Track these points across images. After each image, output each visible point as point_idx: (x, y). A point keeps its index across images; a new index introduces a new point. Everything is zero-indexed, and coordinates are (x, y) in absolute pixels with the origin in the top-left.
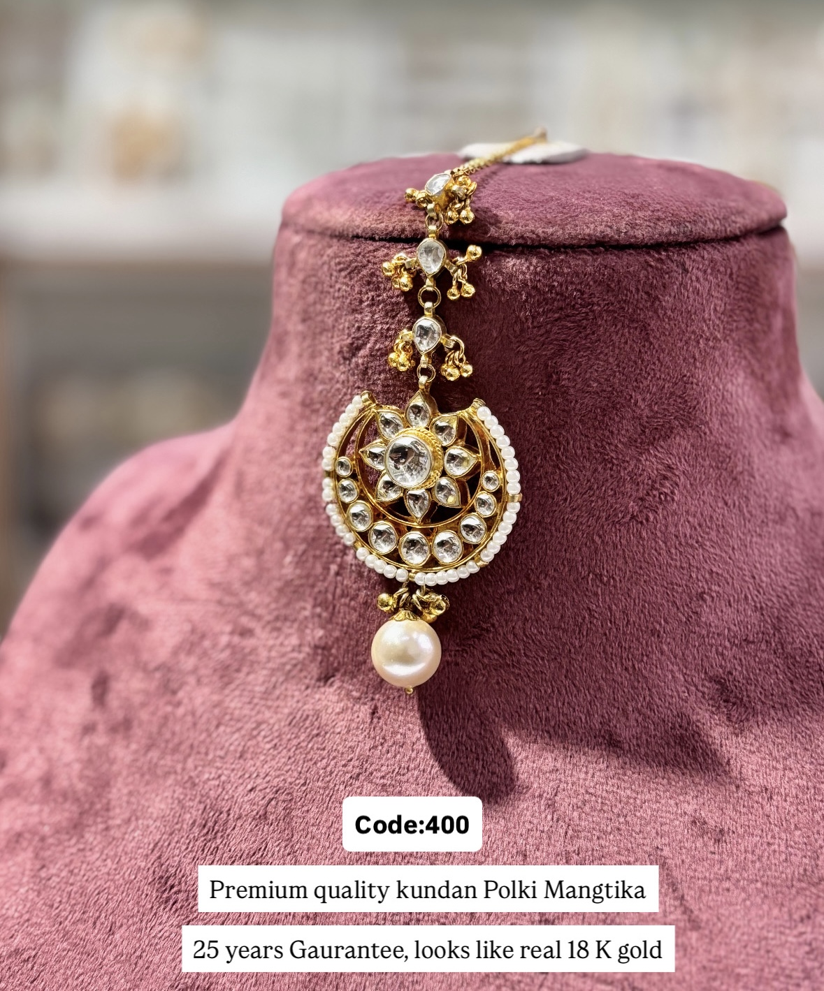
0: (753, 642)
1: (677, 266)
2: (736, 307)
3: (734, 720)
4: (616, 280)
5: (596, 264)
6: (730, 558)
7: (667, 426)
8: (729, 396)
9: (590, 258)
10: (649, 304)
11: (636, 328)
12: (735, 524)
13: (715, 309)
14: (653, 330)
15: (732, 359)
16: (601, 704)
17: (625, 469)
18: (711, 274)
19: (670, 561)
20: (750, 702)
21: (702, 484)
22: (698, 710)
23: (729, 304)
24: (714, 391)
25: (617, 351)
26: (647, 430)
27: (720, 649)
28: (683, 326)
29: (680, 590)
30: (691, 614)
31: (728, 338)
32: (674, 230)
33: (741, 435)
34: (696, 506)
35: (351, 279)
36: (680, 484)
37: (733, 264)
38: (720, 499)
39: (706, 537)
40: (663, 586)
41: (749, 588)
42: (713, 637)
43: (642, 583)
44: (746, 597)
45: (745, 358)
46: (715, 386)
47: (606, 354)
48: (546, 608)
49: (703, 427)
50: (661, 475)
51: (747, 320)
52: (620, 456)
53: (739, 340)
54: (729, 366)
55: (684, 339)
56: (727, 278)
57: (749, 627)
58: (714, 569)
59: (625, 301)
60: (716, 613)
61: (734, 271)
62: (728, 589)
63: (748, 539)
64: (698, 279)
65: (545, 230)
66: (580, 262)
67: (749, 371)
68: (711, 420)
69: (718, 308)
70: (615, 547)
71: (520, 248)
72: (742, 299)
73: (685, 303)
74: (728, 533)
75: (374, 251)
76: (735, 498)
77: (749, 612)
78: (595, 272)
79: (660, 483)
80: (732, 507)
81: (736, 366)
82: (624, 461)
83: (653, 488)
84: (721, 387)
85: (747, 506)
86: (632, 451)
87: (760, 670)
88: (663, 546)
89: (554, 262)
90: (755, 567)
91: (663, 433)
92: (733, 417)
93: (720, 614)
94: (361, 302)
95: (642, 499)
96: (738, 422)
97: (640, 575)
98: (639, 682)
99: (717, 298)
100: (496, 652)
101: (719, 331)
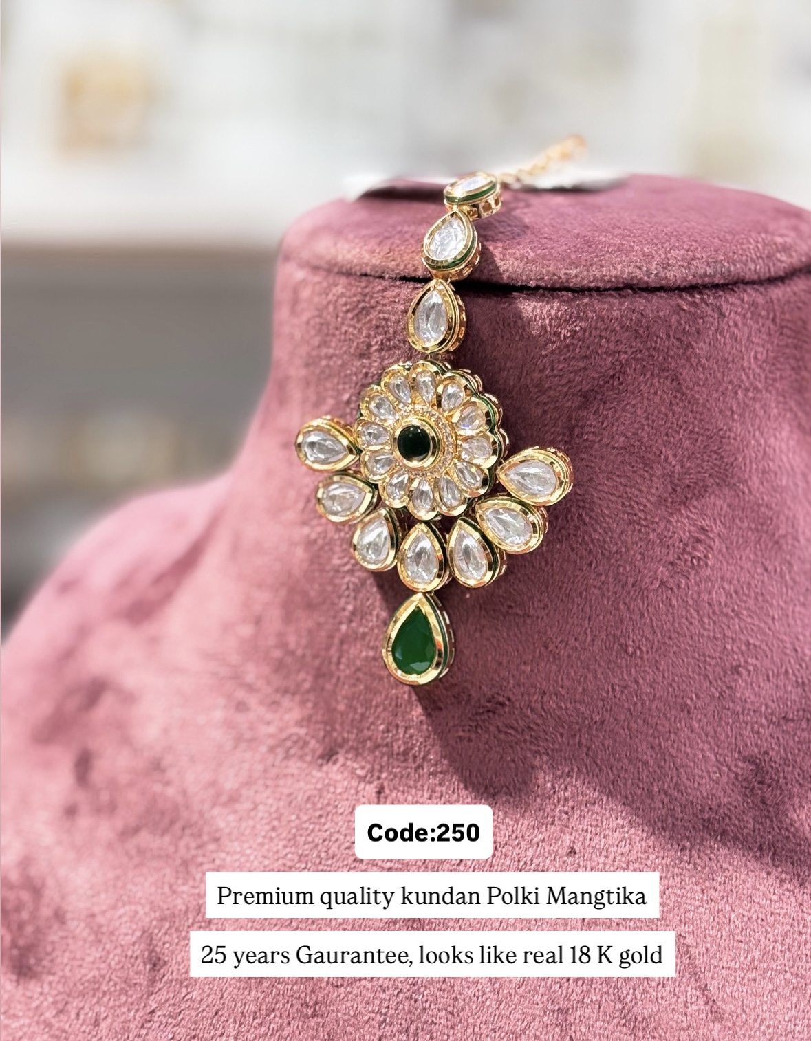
0: (793, 720)
1: (713, 310)
2: (780, 354)
3: (768, 802)
4: (645, 325)
5: (623, 308)
6: (769, 629)
7: (701, 484)
8: (772, 451)
9: (616, 301)
10: (681, 351)
11: (667, 378)
12: (775, 591)
13: (756, 358)
14: (685, 380)
15: (775, 411)
16: (625, 784)
17: (654, 530)
18: (751, 319)
19: (702, 630)
20: (786, 784)
21: (739, 548)
22: (729, 791)
23: (772, 352)
24: (754, 447)
25: (646, 402)
26: (678, 489)
27: (756, 727)
28: (719, 375)
29: (713, 662)
30: (724, 688)
31: (770, 388)
32: (709, 271)
33: (784, 495)
34: (732, 572)
35: (358, 321)
36: (715, 548)
37: (776, 307)
38: (760, 565)
39: (743, 605)
40: (694, 658)
41: (790, 662)
42: (748, 714)
43: (671, 655)
44: (786, 672)
45: (791, 410)
46: (757, 441)
47: (634, 406)
48: (565, 680)
49: (741, 486)
50: (694, 537)
51: (793, 368)
52: (649, 517)
53: (783, 390)
54: (772, 419)
55: (720, 389)
56: (769, 323)
57: (789, 703)
58: (751, 641)
59: (654, 348)
60: (753, 688)
61: (778, 314)
62: (767, 663)
63: (791, 609)
64: (736, 325)
65: (568, 271)
66: (606, 306)
67: (795, 424)
68: (750, 477)
69: (759, 356)
70: (642, 615)
71: (541, 291)
72: (787, 346)
73: (722, 350)
74: (767, 602)
75: (383, 291)
76: (777, 564)
77: (790, 688)
78: (622, 317)
79: (693, 547)
80: (773, 573)
81: (780, 419)
82: (653, 522)
83: (684, 550)
84: (762, 441)
85: (790, 572)
86: (662, 512)
87: (799, 750)
88: (695, 615)
89: (578, 305)
90: (798, 639)
91: (696, 492)
92: (776, 474)
93: (757, 689)
94: (369, 346)
95: (672, 564)
96: (781, 480)
97: (669, 645)
98: (665, 760)
99: (758, 344)
100: (512, 728)
101: (760, 381)
